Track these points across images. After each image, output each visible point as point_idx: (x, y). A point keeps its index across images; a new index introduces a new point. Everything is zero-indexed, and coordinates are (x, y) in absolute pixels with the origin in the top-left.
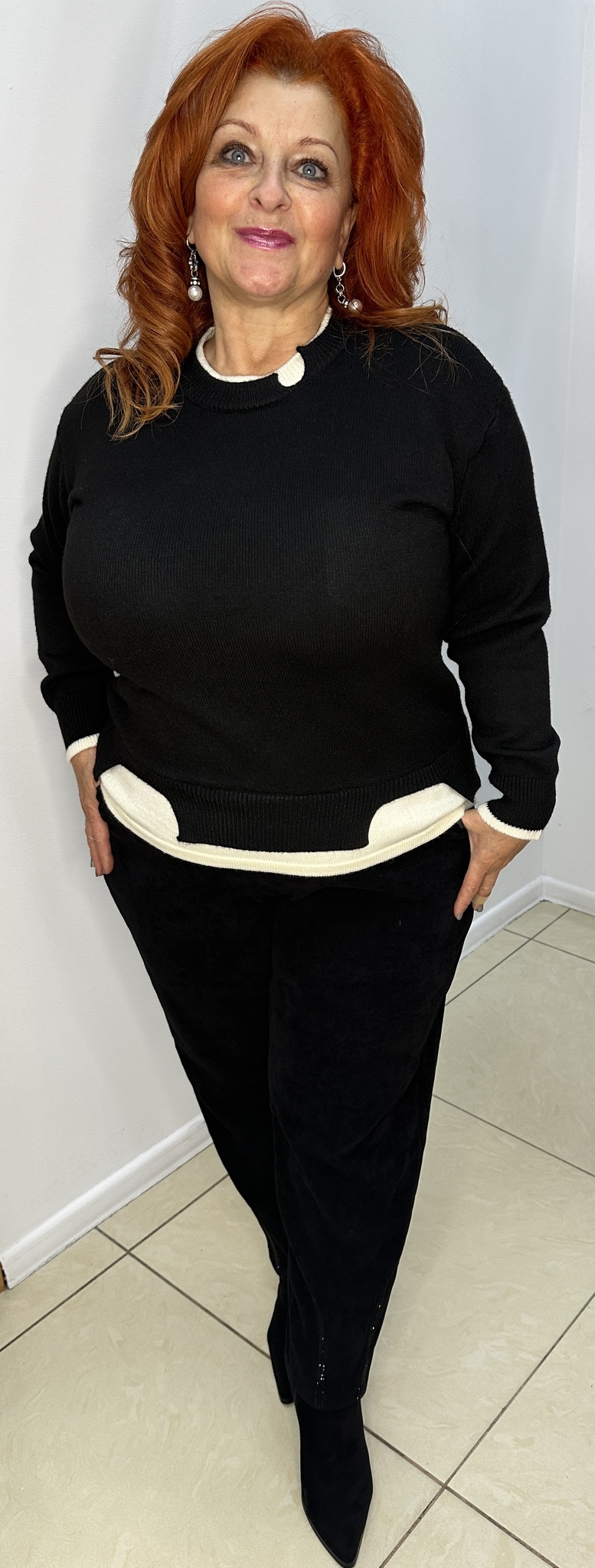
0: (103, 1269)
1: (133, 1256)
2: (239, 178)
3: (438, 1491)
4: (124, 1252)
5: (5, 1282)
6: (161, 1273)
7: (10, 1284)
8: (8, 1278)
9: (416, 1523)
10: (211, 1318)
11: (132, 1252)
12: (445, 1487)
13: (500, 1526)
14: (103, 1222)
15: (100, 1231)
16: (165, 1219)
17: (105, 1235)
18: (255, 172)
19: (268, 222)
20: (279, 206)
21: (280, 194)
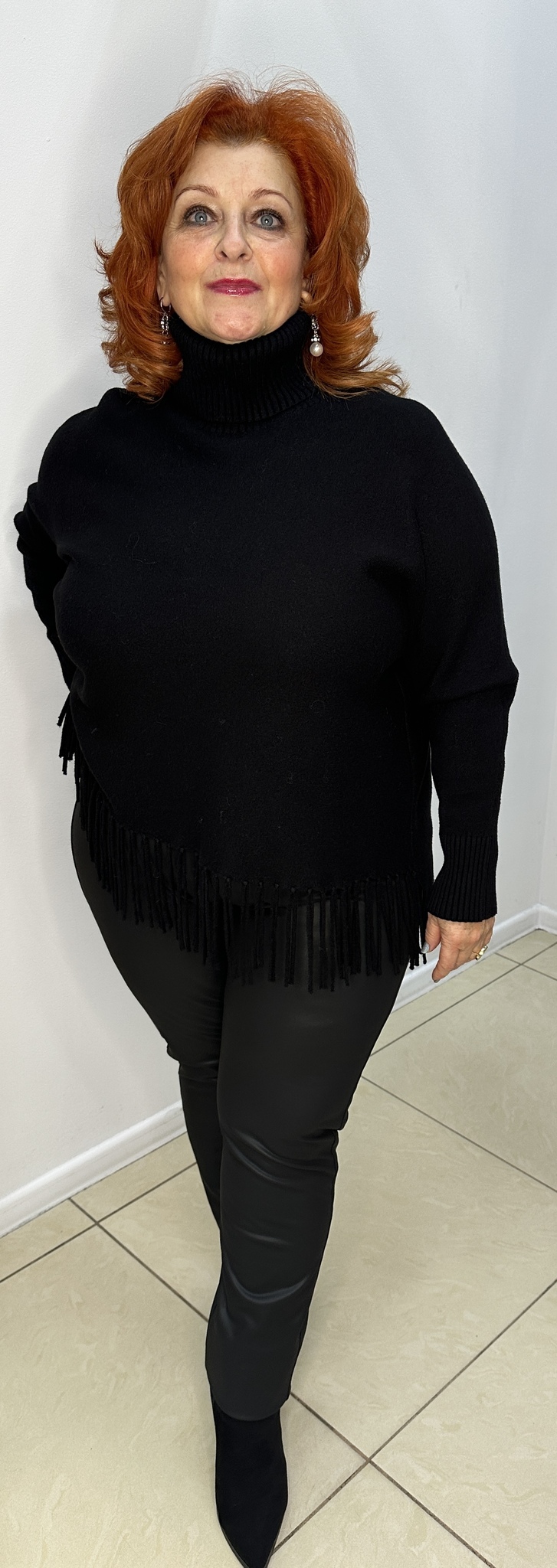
0: (71, 1236)
1: (101, 1227)
2: (204, 238)
3: (361, 1463)
4: (94, 1223)
6: (127, 1246)
9: (337, 1491)
10: (169, 1290)
11: (101, 1224)
12: (369, 1461)
13: (417, 1502)
14: (77, 1194)
15: (73, 1202)
16: (136, 1196)
17: (77, 1206)
18: (216, 229)
19: (233, 271)
20: (242, 256)
21: (242, 244)
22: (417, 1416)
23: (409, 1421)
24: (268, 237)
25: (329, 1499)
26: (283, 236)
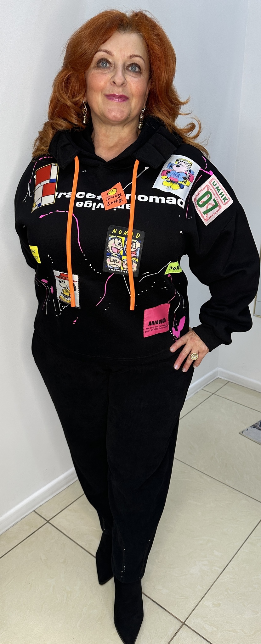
0: (37, 529)
1: (50, 523)
2: (105, 74)
3: (181, 626)
4: (46, 522)
6: (62, 531)
9: (172, 639)
10: (83, 550)
11: (50, 521)
12: (183, 624)
13: (207, 641)
14: (37, 509)
15: (36, 512)
16: (63, 509)
17: (38, 514)
18: (111, 70)
19: (118, 91)
20: (122, 84)
21: (123, 79)
22: (202, 602)
23: (198, 603)
24: (134, 76)
26: (140, 76)
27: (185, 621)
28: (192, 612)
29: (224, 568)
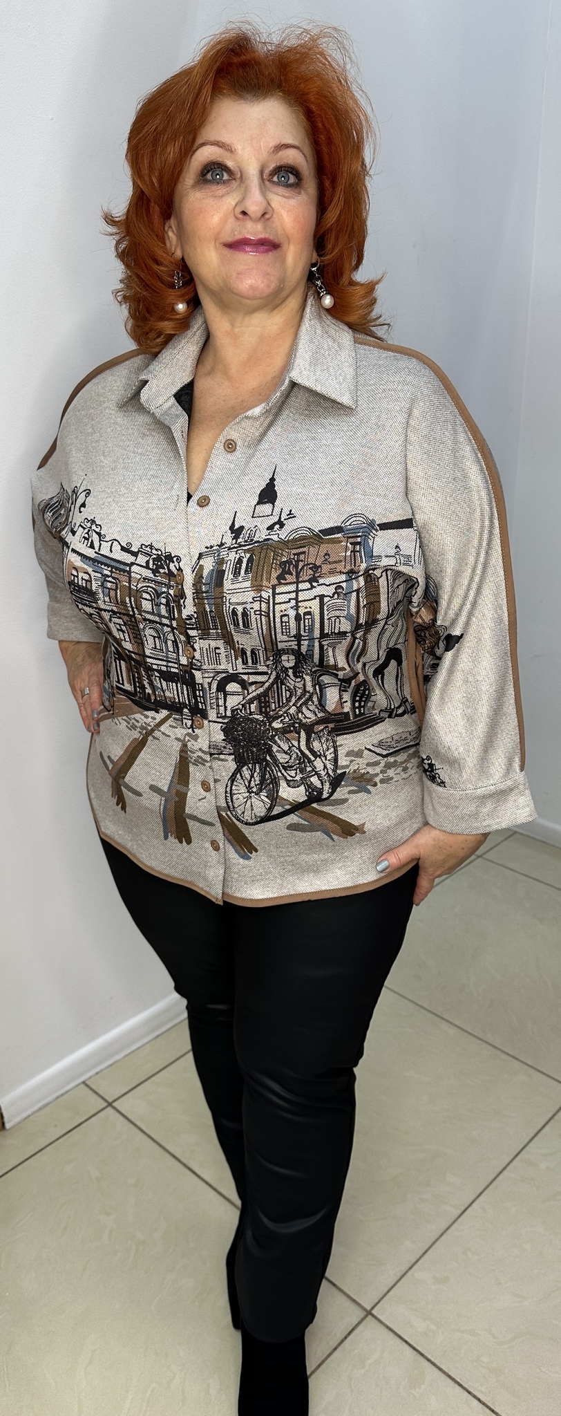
0: (86, 1118)
1: (114, 1108)
2: (222, 196)
3: (362, 1316)
4: (105, 1104)
5: (3, 1124)
6: (138, 1123)
7: (8, 1126)
8: (6, 1120)
9: (342, 1341)
10: (177, 1163)
11: (114, 1104)
12: (369, 1313)
13: (414, 1349)
14: (90, 1078)
15: (87, 1086)
16: (144, 1079)
17: (91, 1089)
18: (235, 187)
19: (253, 230)
20: (264, 215)
21: (265, 203)
22: (410, 1273)
23: (403, 1276)
24: (287, 195)
25: (335, 1349)
26: (300, 193)
27: (373, 1308)
28: (388, 1292)
29: (463, 1209)
